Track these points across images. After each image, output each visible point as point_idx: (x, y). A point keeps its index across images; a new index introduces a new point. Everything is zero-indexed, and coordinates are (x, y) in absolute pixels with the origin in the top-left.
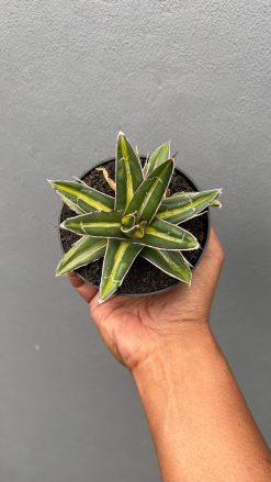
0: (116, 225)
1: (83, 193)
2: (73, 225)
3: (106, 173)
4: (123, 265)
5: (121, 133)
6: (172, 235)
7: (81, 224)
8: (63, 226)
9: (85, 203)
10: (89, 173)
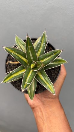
0: (31, 71)
1: (13, 74)
2: (25, 86)
3: (11, 62)
4: (46, 78)
5: (4, 47)
6: (49, 56)
7: (26, 83)
8: (23, 90)
9: (17, 76)
10: (6, 67)
